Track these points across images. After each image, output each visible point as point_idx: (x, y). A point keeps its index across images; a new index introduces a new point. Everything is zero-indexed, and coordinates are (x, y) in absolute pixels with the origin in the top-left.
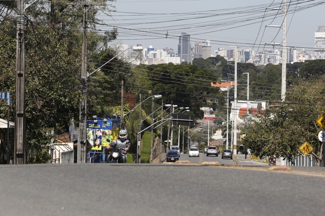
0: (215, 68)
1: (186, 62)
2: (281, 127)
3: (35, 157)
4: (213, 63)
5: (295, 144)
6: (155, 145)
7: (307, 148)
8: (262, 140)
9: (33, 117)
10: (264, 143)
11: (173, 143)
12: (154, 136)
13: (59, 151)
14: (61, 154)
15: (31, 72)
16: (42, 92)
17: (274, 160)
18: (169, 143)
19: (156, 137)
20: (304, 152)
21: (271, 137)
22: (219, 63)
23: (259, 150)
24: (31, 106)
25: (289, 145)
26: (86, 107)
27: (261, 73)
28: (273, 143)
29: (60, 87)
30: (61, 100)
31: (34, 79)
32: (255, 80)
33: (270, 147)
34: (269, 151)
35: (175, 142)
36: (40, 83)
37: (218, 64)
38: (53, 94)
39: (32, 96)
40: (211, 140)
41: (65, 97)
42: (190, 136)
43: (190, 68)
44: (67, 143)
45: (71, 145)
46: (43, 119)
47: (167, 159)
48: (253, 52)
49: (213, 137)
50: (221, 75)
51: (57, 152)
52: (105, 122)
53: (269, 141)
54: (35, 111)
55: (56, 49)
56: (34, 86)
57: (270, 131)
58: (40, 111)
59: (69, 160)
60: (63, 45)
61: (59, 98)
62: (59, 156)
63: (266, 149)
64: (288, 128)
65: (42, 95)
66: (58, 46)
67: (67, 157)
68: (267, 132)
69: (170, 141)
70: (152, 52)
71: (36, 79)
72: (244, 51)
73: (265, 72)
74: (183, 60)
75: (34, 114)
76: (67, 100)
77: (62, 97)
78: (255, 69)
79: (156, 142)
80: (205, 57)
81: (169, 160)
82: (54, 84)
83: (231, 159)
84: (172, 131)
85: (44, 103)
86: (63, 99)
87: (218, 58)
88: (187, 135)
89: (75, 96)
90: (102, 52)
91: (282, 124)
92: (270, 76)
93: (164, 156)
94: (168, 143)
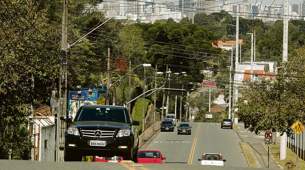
0: (219, 25)
1: (187, 18)
2: (278, 100)
3: (12, 133)
4: (216, 19)
5: (292, 118)
6: (148, 113)
7: (299, 127)
8: (257, 114)
9: (8, 93)
10: (259, 117)
11: (169, 110)
12: (148, 103)
13: (39, 126)
14: (41, 128)
15: (7, 45)
16: (18, 66)
17: (271, 135)
18: (165, 110)
19: (149, 104)
20: (296, 131)
21: (267, 111)
22: (224, 19)
23: (254, 125)
24: (7, 82)
25: (286, 119)
26: (66, 80)
27: (269, 31)
28: (268, 117)
29: (38, 60)
30: (39, 75)
31: (10, 52)
32: (262, 39)
33: (266, 121)
34: (265, 126)
35: (172, 109)
36: (16, 57)
37: (222, 21)
38: (30, 69)
39: (8, 70)
40: (213, 105)
41: (43, 72)
42: (189, 101)
43: (189, 28)
44: (47, 117)
45: (52, 119)
46: (19, 95)
47: (161, 128)
48: (262, 7)
49: (216, 102)
50: (226, 32)
51: (37, 127)
52: (90, 93)
53: (264, 115)
54: (11, 87)
55: (34, 21)
56: (10, 60)
57: (266, 104)
58: (16, 86)
59: (50, 135)
60: (41, 16)
61: (37, 73)
62: (39, 131)
63: (261, 123)
64: (285, 101)
65: (18, 69)
66: (35, 18)
67: (48, 132)
68: (263, 105)
69: (165, 108)
70: (150, 6)
71: (12, 53)
72: (252, 5)
73: (273, 30)
74: (185, 16)
75: (10, 89)
76: (45, 75)
77: (39, 71)
78: (262, 27)
79: (150, 110)
80: (208, 13)
81: (163, 130)
82: (32, 58)
83: (232, 128)
84: (168, 98)
85: (21, 78)
86: (40, 73)
87: (222, 14)
88: (186, 100)
89: (54, 71)
90: (89, 15)
91: (279, 97)
92: (278, 35)
93: (158, 125)
94: (163, 111)
